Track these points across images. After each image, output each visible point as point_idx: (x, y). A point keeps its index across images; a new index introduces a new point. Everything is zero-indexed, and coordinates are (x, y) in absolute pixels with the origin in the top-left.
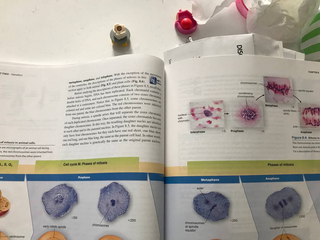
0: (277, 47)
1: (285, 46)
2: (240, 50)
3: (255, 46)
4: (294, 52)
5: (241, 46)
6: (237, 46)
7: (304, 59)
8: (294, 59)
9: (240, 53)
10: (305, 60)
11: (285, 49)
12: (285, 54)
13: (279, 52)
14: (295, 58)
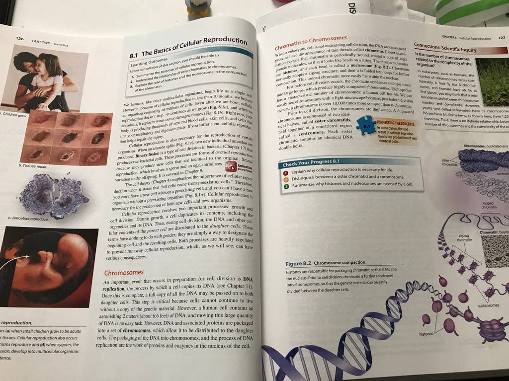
0: (400, 8)
1: (409, 7)
2: (353, 9)
3: (372, 5)
4: (422, 14)
5: (353, 5)
6: (349, 4)
7: (435, 22)
8: (422, 22)
9: (353, 12)
10: (437, 23)
11: (409, 10)
12: (411, 16)
13: (402, 13)
14: (424, 21)
